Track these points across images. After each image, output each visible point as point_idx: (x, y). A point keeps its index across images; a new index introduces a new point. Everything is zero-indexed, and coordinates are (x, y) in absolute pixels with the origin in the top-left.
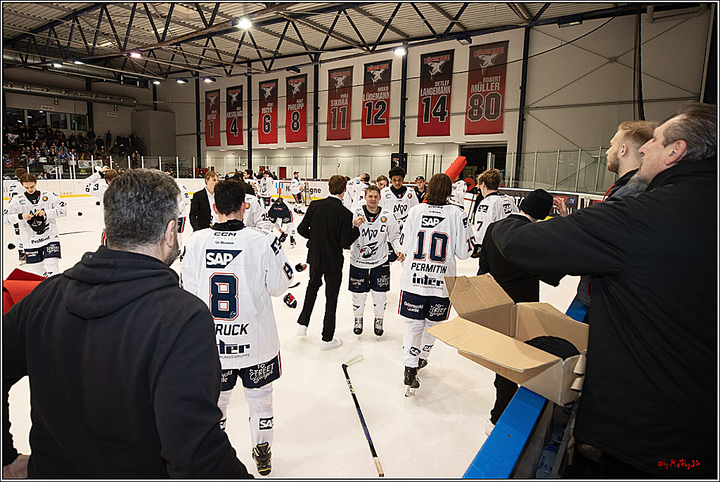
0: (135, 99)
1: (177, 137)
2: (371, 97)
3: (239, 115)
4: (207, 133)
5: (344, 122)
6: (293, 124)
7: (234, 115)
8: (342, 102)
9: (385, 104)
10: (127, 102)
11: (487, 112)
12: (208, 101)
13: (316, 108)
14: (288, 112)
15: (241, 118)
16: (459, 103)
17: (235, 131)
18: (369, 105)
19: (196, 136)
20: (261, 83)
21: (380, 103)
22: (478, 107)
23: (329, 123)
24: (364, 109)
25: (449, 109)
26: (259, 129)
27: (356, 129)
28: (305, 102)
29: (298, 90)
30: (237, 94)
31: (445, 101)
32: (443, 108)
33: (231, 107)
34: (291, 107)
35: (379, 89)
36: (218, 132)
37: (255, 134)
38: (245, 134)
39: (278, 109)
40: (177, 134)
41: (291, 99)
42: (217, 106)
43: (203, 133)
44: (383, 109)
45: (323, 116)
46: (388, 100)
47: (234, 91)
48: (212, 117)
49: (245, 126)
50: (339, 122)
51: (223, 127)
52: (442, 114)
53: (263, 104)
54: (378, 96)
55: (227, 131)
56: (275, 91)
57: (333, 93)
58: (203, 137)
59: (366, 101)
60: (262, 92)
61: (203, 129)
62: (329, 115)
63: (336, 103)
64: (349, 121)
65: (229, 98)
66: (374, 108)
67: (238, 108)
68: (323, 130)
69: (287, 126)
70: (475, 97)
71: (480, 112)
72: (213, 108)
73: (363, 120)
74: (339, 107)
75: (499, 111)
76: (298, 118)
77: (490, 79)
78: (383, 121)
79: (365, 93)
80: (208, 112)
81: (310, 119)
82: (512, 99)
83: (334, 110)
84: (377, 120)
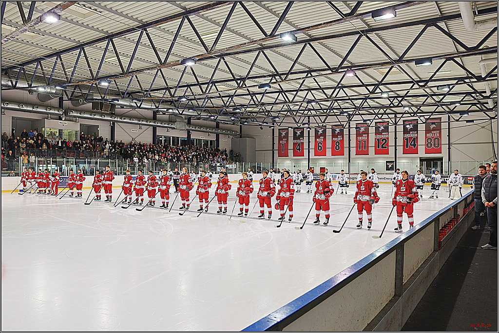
2: (379, 137)
4: (279, 150)
5: (365, 147)
6: (336, 147)
7: (298, 141)
8: (364, 137)
9: (386, 140)
11: (434, 145)
12: (280, 133)
13: (349, 140)
14: (333, 142)
16: (422, 141)
18: (378, 140)
21: (384, 139)
22: (430, 143)
23: (357, 147)
24: (375, 142)
25: (417, 143)
26: (315, 149)
27: (372, 150)
28: (343, 137)
29: (338, 131)
30: (300, 131)
31: (415, 140)
32: (414, 143)
34: (335, 139)
35: (383, 133)
39: (327, 139)
40: (257, 150)
41: (334, 135)
43: (276, 150)
44: (386, 142)
45: (353, 144)
46: (388, 138)
47: (298, 130)
49: (306, 147)
50: (362, 147)
51: (291, 147)
52: (414, 145)
53: (317, 137)
54: (382, 136)
56: (324, 131)
57: (359, 134)
58: (276, 152)
59: (377, 138)
60: (317, 132)
61: (276, 148)
62: (357, 143)
63: (360, 138)
64: (368, 147)
65: (295, 133)
66: (381, 141)
68: (353, 150)
69: (333, 148)
70: (429, 139)
71: (431, 145)
73: (375, 147)
74: (362, 140)
75: (440, 144)
76: (339, 145)
77: (435, 132)
78: (386, 147)
79: (376, 135)
80: (280, 139)
81: (346, 144)
82: (444, 140)
83: (360, 142)
84: (382, 147)
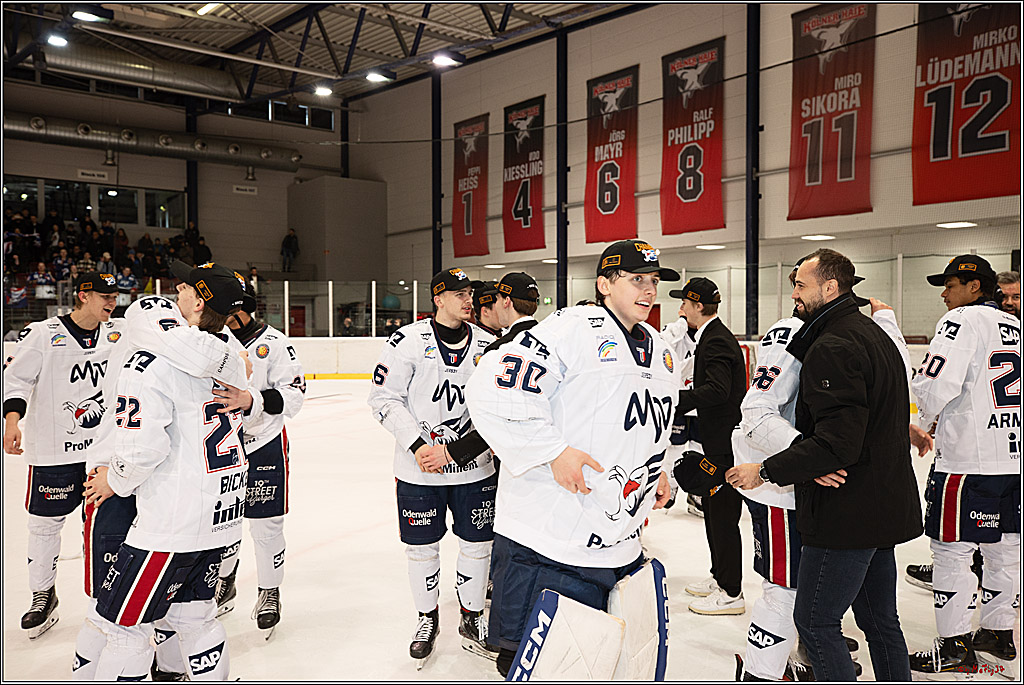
0: (294, 151)
1: (390, 239)
2: (946, 71)
3: (535, 170)
4: (457, 225)
5: (846, 160)
6: (683, 180)
7: (522, 173)
8: (843, 98)
9: (1003, 86)
10: (276, 159)
12: (460, 145)
13: (754, 129)
14: (669, 152)
15: (538, 180)
17: (525, 213)
18: (941, 97)
19: (431, 233)
20: (591, 83)
21: (982, 85)
23: (796, 168)
24: (921, 112)
26: (589, 203)
27: (893, 178)
28: (719, 117)
29: (697, 85)
30: (530, 119)
33: (516, 155)
34: (679, 135)
35: (978, 41)
36: (482, 219)
37: (577, 219)
38: (550, 221)
39: (640, 143)
40: (389, 232)
41: (676, 112)
42: (481, 157)
43: (446, 226)
44: (998, 100)
45: (777, 149)
46: (1015, 73)
47: (522, 114)
48: (469, 184)
49: (550, 198)
50: (829, 162)
51: (495, 204)
53: (597, 135)
54: (974, 65)
55: (506, 216)
56: (630, 100)
57: (809, 77)
58: (447, 235)
59: (929, 87)
60: (595, 106)
61: (447, 215)
62: (797, 144)
63: (818, 106)
64: (866, 155)
65: (510, 130)
66: (959, 102)
67: (534, 155)
68: (777, 192)
69: (666, 190)
72: (473, 161)
73: (918, 148)
74: (829, 116)
76: (696, 165)
78: (999, 141)
79: (923, 59)
80: (460, 172)
81: (735, 159)
83: (814, 129)
84: (971, 142)
